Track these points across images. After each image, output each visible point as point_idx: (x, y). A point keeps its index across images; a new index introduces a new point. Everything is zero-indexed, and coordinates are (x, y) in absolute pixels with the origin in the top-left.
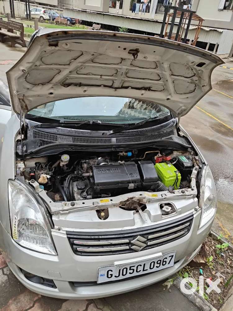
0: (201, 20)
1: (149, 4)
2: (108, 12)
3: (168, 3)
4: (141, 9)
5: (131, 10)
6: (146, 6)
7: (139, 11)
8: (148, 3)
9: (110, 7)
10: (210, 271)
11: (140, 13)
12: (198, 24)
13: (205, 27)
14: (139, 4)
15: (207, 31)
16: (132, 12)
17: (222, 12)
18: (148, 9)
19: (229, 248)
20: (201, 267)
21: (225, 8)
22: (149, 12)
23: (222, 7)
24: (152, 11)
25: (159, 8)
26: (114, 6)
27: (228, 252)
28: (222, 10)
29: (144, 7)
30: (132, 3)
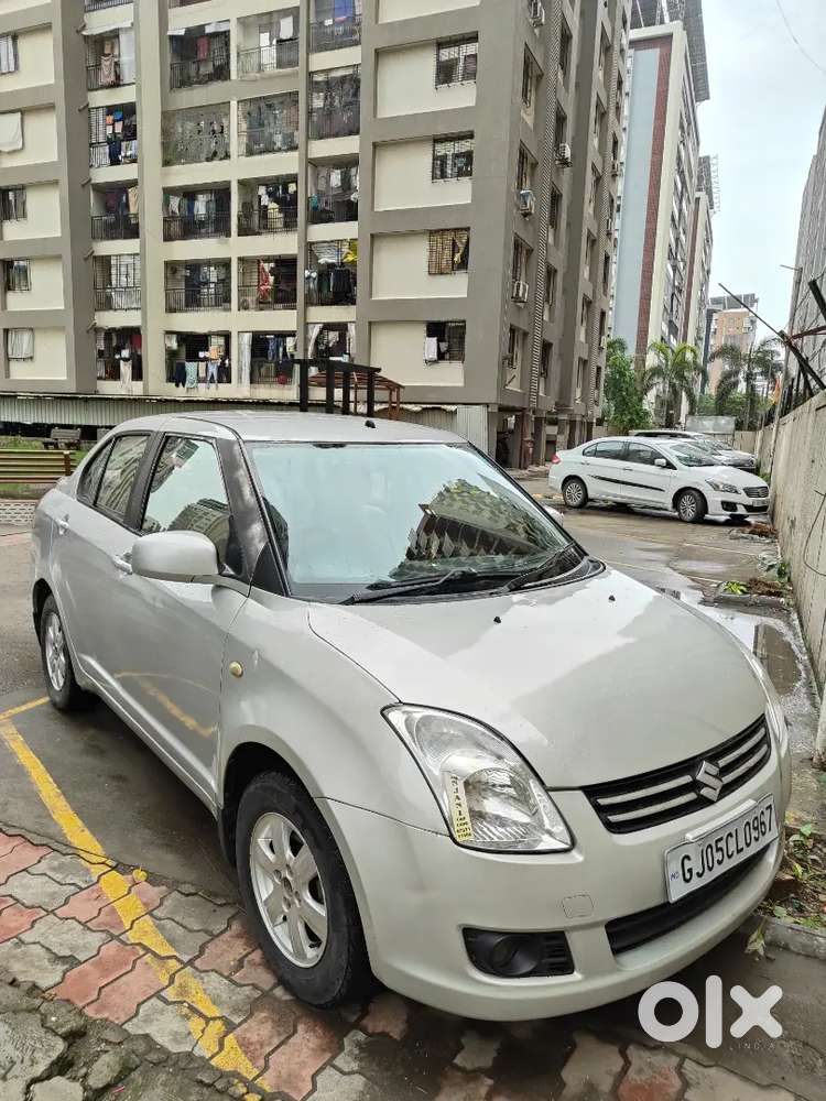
0: (392, 387)
1: (227, 362)
2: (96, 392)
3: (281, 355)
4: (202, 374)
5: (170, 379)
6: (219, 368)
7: (199, 381)
8: (223, 359)
9: (100, 378)
10: (813, 897)
11: (202, 386)
12: (387, 399)
13: (410, 403)
14: (196, 364)
15: (416, 413)
16: (177, 385)
17: (436, 365)
18: (224, 374)
19: (817, 839)
20: (792, 895)
21: (441, 356)
22: (230, 382)
23: (434, 356)
24: (240, 377)
25: (256, 368)
26: (114, 374)
27: (820, 850)
28: (435, 362)
29: (213, 370)
30: (172, 363)
